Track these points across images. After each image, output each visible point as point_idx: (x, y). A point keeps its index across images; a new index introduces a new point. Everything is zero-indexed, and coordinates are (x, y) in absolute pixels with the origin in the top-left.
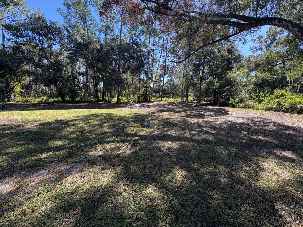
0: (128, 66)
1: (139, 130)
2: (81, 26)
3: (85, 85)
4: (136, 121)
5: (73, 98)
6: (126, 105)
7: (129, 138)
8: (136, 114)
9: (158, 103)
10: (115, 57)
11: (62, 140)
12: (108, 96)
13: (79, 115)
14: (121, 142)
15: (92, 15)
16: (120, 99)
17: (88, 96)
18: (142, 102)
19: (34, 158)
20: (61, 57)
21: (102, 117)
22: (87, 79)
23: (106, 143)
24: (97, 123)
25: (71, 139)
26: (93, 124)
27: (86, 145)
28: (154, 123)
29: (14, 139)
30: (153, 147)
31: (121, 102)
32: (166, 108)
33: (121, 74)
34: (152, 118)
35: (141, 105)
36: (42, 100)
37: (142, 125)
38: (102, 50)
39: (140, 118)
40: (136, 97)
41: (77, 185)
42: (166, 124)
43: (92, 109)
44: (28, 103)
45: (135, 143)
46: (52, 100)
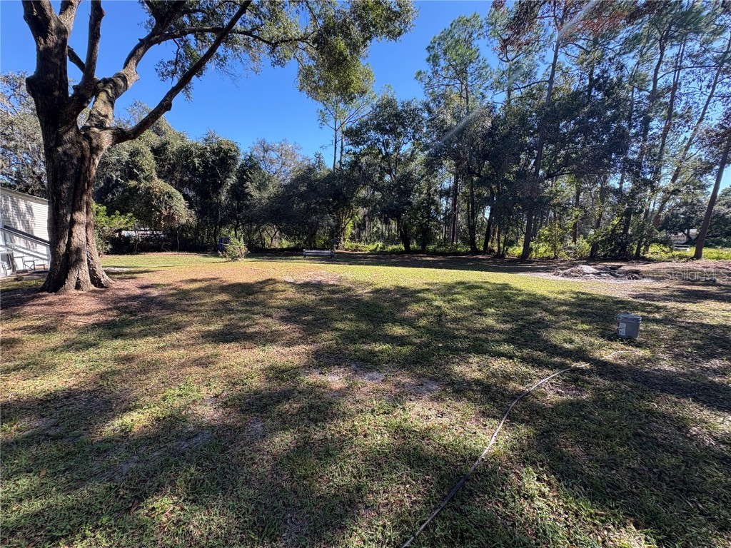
0: (567, 156)
1: (592, 345)
2: (455, 90)
3: (449, 217)
4: (580, 314)
5: (424, 245)
6: (547, 265)
7: (557, 359)
8: (583, 294)
9: (680, 265)
10: (529, 140)
11: (406, 326)
12: (498, 240)
13: (435, 281)
14: (531, 362)
15: (480, 58)
16: (531, 249)
17: (453, 241)
18: (605, 259)
19: (366, 347)
20: (412, 165)
21: (483, 292)
22: (454, 204)
23: (492, 356)
24: (470, 303)
25: (420, 327)
26: (462, 304)
27: (447, 348)
28: (654, 332)
29: (343, 309)
30: (651, 412)
31: (534, 256)
32: (719, 285)
33: (542, 181)
34: (645, 314)
35: (601, 269)
36: (376, 248)
37: (605, 329)
38: (496, 130)
39: (596, 309)
40: (583, 245)
41: (429, 424)
42: (721, 347)
43: (460, 271)
44: (358, 252)
45: (575, 379)
46: (390, 248)
